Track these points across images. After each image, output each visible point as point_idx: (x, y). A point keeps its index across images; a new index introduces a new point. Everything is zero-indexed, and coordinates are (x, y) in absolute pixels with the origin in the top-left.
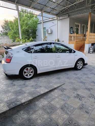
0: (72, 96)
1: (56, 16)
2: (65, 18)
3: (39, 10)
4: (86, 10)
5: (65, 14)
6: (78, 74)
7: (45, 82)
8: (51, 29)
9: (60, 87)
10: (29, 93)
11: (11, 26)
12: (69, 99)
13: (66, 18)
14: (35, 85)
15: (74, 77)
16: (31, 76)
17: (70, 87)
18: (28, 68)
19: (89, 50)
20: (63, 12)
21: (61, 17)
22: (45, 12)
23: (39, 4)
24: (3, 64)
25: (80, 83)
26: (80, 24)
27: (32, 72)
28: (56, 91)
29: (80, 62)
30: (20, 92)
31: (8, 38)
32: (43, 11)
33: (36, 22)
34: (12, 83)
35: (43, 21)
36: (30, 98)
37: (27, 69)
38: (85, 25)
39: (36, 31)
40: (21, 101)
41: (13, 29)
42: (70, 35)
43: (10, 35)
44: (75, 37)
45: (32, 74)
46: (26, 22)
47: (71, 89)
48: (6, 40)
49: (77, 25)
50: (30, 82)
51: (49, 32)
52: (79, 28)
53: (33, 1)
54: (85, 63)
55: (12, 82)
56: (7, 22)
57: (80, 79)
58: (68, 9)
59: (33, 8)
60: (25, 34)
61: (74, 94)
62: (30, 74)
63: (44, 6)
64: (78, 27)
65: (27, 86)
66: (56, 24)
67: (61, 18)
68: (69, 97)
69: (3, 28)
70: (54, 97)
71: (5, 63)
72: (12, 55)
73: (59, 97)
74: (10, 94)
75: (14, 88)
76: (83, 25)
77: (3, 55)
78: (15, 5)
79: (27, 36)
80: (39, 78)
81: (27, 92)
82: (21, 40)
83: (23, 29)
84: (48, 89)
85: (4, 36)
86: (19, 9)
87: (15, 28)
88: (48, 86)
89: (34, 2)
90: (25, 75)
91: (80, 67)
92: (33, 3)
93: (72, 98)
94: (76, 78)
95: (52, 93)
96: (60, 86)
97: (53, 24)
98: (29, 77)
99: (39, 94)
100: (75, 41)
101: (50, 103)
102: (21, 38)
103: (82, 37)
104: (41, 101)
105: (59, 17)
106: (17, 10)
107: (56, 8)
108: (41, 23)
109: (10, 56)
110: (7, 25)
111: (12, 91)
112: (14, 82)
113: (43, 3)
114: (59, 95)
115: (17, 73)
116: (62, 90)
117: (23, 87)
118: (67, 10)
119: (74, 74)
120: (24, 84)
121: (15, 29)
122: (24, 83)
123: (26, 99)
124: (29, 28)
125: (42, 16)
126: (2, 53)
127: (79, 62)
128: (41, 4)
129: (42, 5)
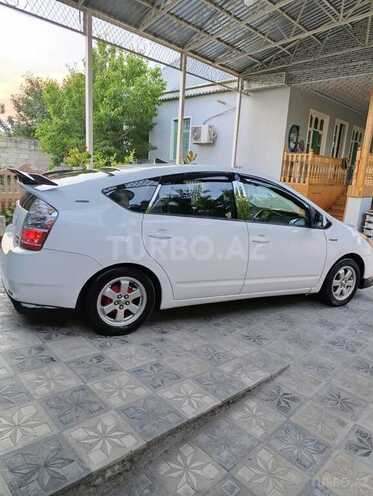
0: (337, 441)
1: (236, 78)
2: (271, 88)
3: (175, 44)
4: (362, 62)
5: (274, 72)
6: (340, 325)
7: (194, 352)
8: (210, 127)
9: (269, 388)
10: (123, 410)
11: (53, 101)
12: (325, 460)
13: (275, 88)
14: (152, 369)
15: (322, 338)
16: (131, 320)
17: (316, 389)
18: (123, 282)
19: (363, 224)
20: (267, 63)
21: (256, 81)
22: (196, 53)
23: (177, 17)
24: (6, 252)
25: (358, 368)
26: (328, 117)
27: (136, 301)
28: (252, 404)
29: (346, 271)
30: (78, 405)
31: (33, 148)
32: (186, 50)
33: (155, 94)
34: (41, 349)
35: (184, 90)
36: (131, 443)
37: (117, 286)
38: (347, 125)
39: (148, 131)
40: (84, 459)
41: (58, 112)
42: (288, 157)
43: (43, 135)
44: (306, 168)
45: (138, 311)
46: (112, 89)
47: (323, 400)
48: (26, 157)
49: (317, 120)
50: (123, 348)
51: (204, 139)
52: (324, 134)
53: (153, 4)
54: (366, 276)
55: (38, 342)
56: (38, 86)
57: (354, 351)
58: (289, 50)
59: (149, 32)
60: (107, 139)
61: (345, 431)
62: (126, 307)
63: (197, 27)
64: (321, 129)
65: (111, 370)
66: (235, 109)
67: (255, 86)
68: (323, 449)
69: (19, 108)
70: (246, 441)
71: (18, 250)
72: (55, 214)
73: (272, 442)
74: (28, 411)
75: (48, 374)
76: (338, 122)
77: (8, 212)
78: (77, 11)
79: (113, 148)
80: (164, 333)
81: (116, 401)
82: (89, 157)
83: (100, 119)
84: (214, 393)
85: (18, 139)
86: (93, 28)
87: (67, 108)
88: (211, 376)
89: (158, 7)
90: (104, 313)
91: (342, 294)
92: (153, 11)
93: (340, 455)
94: (333, 343)
95: (236, 416)
96: (267, 381)
97: (222, 109)
98: (122, 322)
99: (174, 422)
100: (307, 183)
101: (233, 478)
102: (89, 147)
103: (331, 169)
104: (184, 458)
105: (249, 81)
106: (84, 34)
107: (239, 45)
108: (177, 99)
109: (44, 219)
110: (35, 97)
111: (42, 390)
112: (49, 344)
113: (194, 17)
114: (271, 430)
115: (70, 302)
116: (283, 404)
117: (94, 372)
118: (283, 55)
119: (323, 323)
120: (100, 358)
121: (68, 113)
122: (98, 352)
123: (109, 447)
124: (122, 114)
125: (183, 68)
126: (7, 205)
127: (341, 271)
128: (185, 21)
129: (189, 23)
